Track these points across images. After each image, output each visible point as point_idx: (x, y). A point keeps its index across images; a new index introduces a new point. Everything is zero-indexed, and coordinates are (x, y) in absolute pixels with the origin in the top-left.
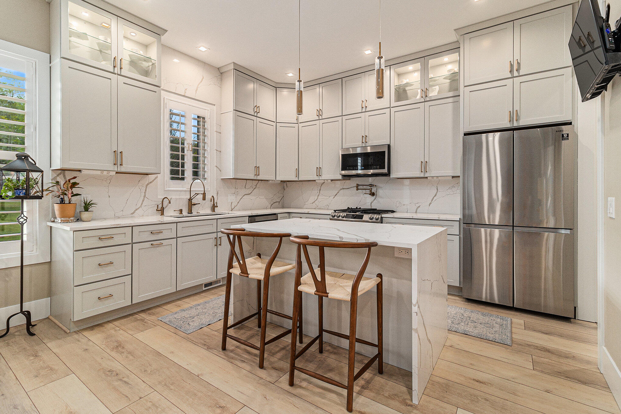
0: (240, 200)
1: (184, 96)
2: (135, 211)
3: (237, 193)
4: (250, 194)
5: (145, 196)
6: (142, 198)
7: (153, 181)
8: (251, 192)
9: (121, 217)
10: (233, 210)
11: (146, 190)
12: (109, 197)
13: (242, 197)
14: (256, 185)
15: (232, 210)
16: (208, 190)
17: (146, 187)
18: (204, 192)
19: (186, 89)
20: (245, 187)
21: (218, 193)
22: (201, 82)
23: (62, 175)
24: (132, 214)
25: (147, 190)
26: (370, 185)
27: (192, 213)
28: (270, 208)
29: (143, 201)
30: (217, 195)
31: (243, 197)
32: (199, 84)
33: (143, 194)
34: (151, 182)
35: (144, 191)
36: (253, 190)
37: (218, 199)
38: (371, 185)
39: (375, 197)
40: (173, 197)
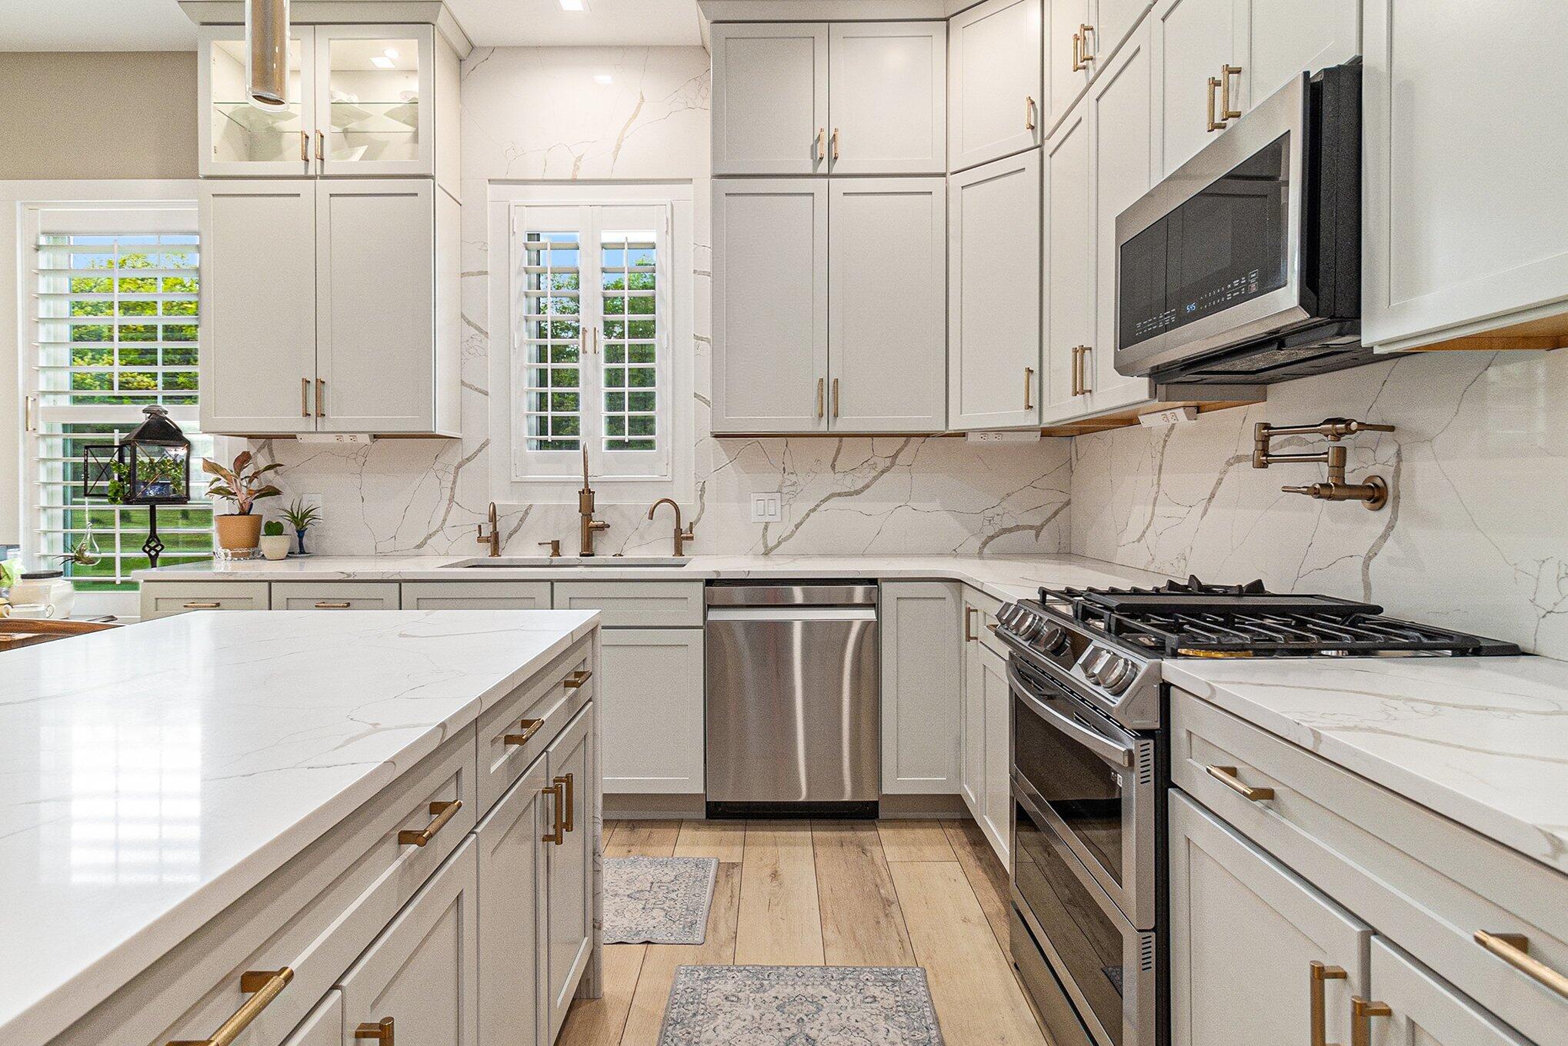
0: (808, 515)
1: (574, 181)
2: (426, 539)
3: (792, 488)
4: (857, 493)
5: (451, 499)
6: (445, 503)
7: (476, 454)
8: (867, 486)
9: (391, 554)
10: (775, 552)
11: (454, 482)
12: (363, 500)
13: (818, 506)
14: (895, 456)
15: (767, 553)
16: (664, 479)
17: (457, 473)
18: (587, 485)
19: (579, 159)
20: (833, 467)
21: (703, 490)
22: (635, 115)
23: (266, 450)
24: (419, 546)
25: (458, 483)
26: (1328, 421)
27: (593, 555)
28: (980, 555)
29: (448, 512)
30: (701, 496)
31: (823, 507)
32: (627, 126)
33: (447, 493)
34: (468, 460)
35: (450, 485)
36: (875, 478)
37: (702, 510)
38: (1339, 427)
39: (1387, 510)
40: (538, 502)
